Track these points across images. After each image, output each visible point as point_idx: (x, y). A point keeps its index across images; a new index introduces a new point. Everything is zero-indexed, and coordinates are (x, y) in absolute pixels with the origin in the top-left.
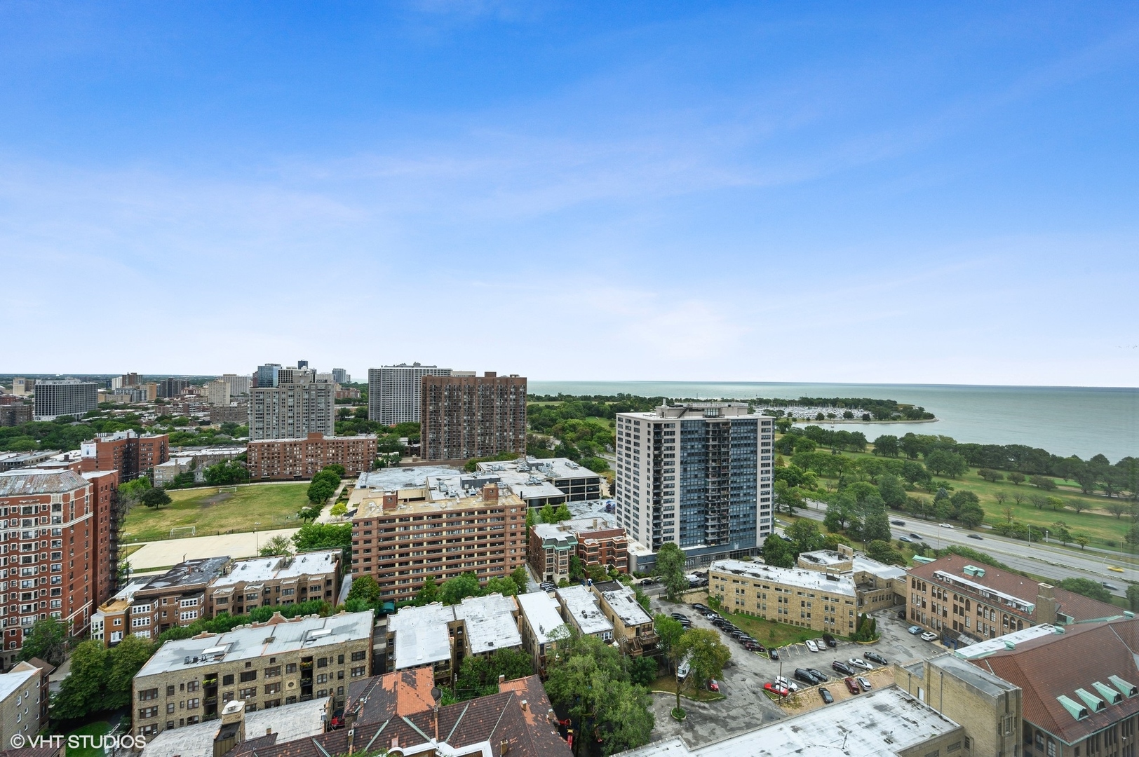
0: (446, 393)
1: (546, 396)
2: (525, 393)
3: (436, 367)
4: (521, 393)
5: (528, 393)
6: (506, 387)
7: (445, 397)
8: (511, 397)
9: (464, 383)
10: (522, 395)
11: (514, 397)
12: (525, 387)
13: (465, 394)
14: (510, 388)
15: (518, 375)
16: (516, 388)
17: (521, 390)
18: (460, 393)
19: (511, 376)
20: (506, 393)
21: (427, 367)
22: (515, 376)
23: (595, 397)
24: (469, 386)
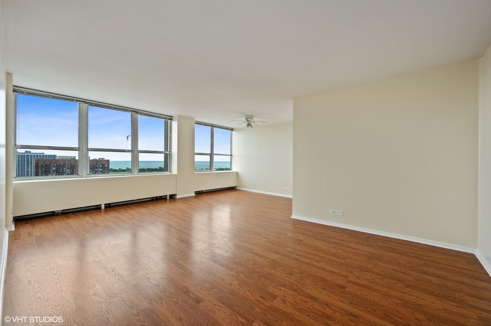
0: (54, 168)
1: (119, 169)
2: (108, 167)
3: (44, 153)
4: (106, 167)
5: (110, 168)
6: (97, 164)
7: (54, 170)
8: (100, 170)
9: (67, 163)
10: (107, 169)
11: (102, 170)
12: (108, 165)
13: (68, 168)
14: (99, 165)
15: (104, 159)
16: (103, 165)
17: (106, 166)
18: (65, 168)
19: (99, 159)
20: (97, 168)
21: (36, 153)
22: (102, 159)
23: (147, 169)
24: (71, 164)
